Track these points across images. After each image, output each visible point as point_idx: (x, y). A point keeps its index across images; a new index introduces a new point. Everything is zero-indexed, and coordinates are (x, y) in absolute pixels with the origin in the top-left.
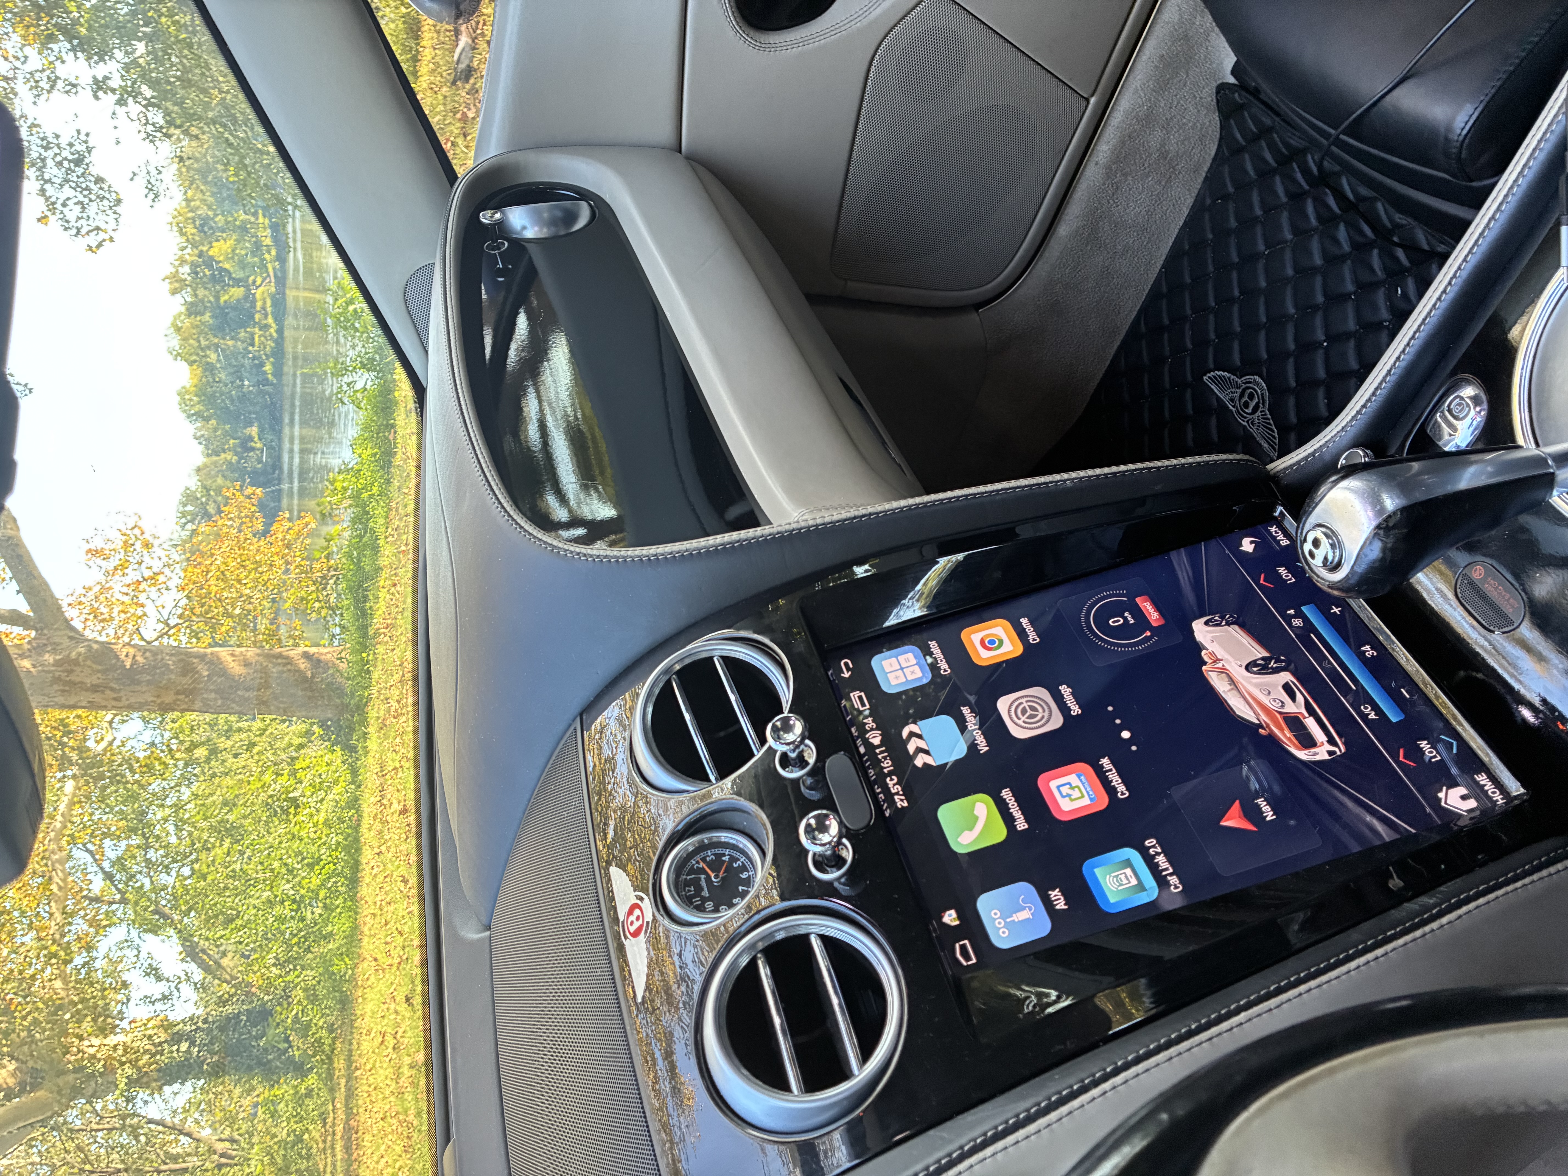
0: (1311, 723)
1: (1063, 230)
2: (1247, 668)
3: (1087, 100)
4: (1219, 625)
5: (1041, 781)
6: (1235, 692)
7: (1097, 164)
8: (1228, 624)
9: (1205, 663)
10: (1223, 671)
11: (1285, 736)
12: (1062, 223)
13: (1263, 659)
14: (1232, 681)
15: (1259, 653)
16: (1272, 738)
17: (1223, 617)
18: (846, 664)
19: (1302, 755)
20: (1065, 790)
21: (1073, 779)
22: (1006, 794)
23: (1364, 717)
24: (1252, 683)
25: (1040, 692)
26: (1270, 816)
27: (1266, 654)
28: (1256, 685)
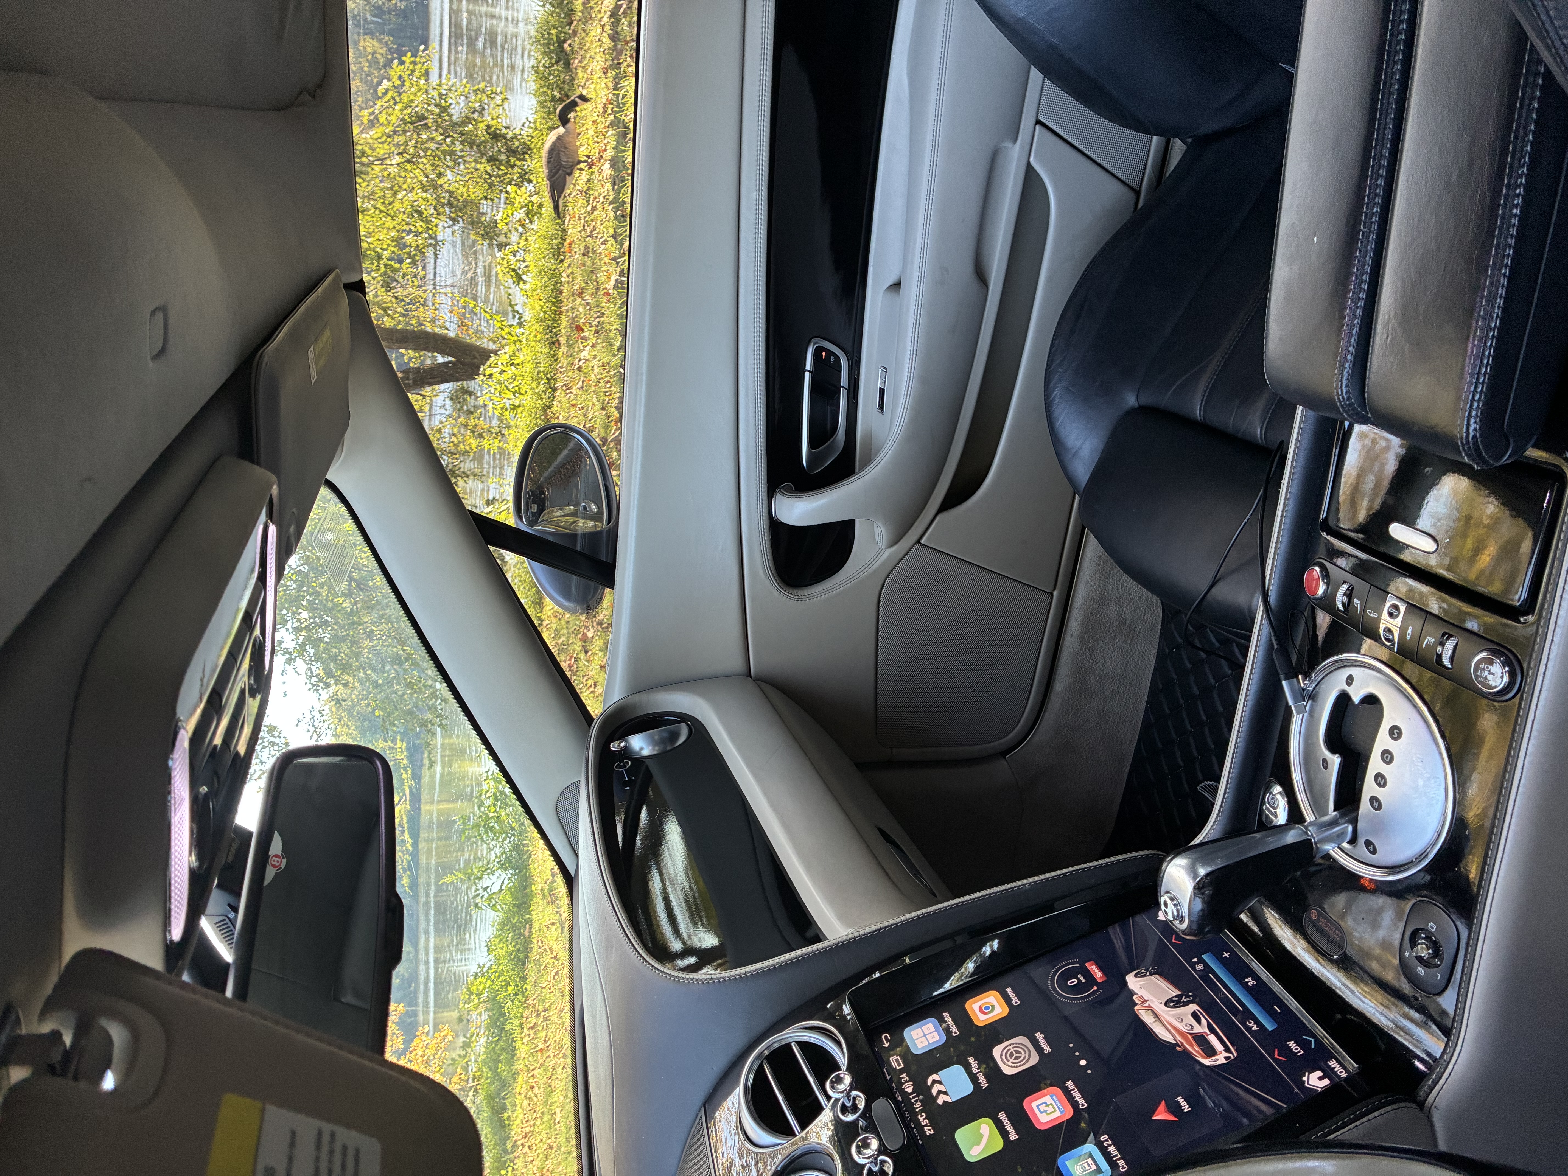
0: (1212, 1039)
1: (1059, 686)
2: (1166, 1004)
3: (1052, 594)
4: (1145, 976)
5: (1025, 1104)
6: (1158, 1023)
7: (1072, 635)
8: (1151, 974)
9: (1136, 1004)
10: (1150, 1009)
11: (1195, 1050)
12: (1057, 681)
13: (1176, 996)
14: (1156, 1015)
15: (1173, 992)
16: (1186, 1052)
17: (1147, 970)
18: (886, 1037)
19: (1207, 1062)
20: (1042, 1108)
21: (1048, 1099)
22: (1002, 1116)
23: (1249, 1029)
24: (1170, 1015)
25: (1022, 1040)
26: (1186, 1108)
27: (1179, 993)
28: (1173, 1016)
